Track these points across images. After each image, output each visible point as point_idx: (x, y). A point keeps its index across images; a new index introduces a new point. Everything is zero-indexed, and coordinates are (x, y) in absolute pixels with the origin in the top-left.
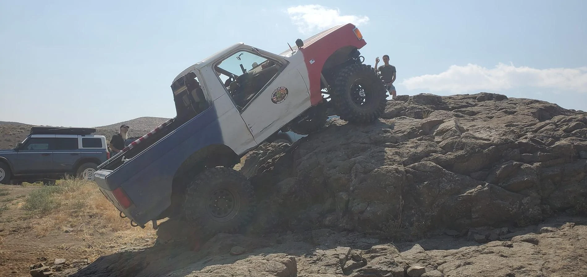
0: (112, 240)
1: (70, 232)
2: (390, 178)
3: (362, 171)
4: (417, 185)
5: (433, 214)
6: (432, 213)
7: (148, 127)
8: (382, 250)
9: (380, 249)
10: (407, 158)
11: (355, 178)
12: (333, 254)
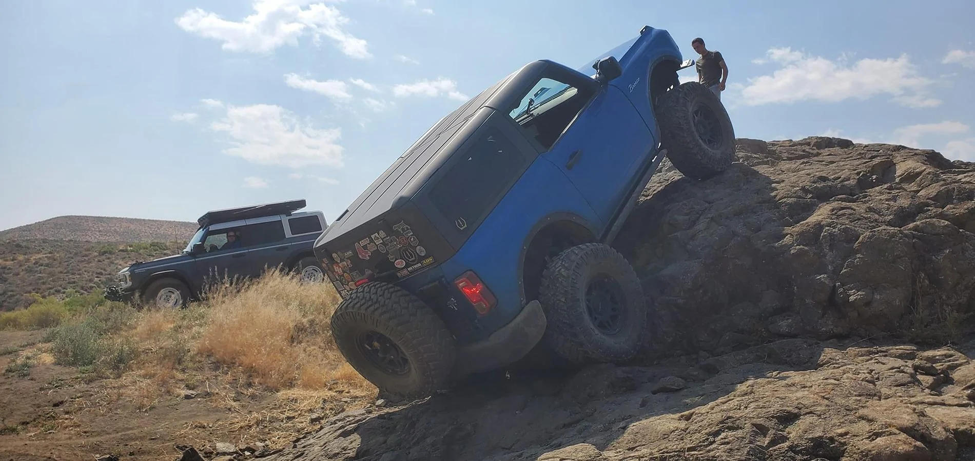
0: (281, 406)
1: (194, 397)
2: (899, 245)
3: (842, 239)
4: (932, 256)
5: (961, 301)
6: (958, 300)
7: (73, 234)
8: (947, 358)
9: (942, 355)
10: (891, 217)
11: (831, 249)
12: (889, 368)
